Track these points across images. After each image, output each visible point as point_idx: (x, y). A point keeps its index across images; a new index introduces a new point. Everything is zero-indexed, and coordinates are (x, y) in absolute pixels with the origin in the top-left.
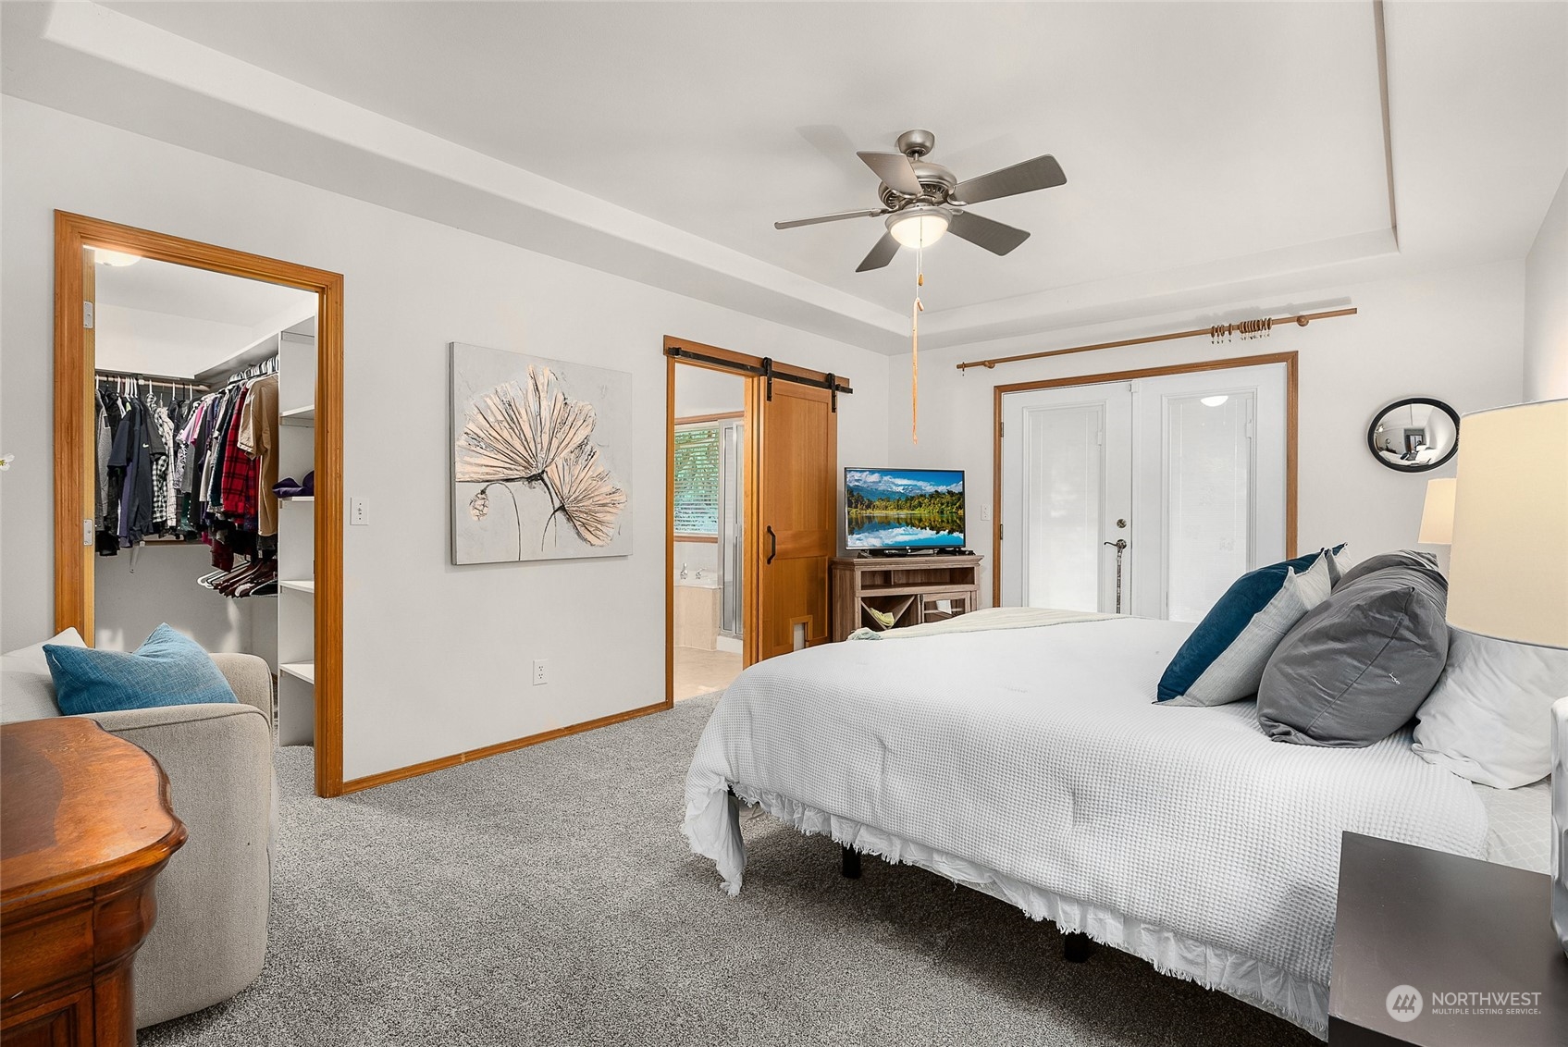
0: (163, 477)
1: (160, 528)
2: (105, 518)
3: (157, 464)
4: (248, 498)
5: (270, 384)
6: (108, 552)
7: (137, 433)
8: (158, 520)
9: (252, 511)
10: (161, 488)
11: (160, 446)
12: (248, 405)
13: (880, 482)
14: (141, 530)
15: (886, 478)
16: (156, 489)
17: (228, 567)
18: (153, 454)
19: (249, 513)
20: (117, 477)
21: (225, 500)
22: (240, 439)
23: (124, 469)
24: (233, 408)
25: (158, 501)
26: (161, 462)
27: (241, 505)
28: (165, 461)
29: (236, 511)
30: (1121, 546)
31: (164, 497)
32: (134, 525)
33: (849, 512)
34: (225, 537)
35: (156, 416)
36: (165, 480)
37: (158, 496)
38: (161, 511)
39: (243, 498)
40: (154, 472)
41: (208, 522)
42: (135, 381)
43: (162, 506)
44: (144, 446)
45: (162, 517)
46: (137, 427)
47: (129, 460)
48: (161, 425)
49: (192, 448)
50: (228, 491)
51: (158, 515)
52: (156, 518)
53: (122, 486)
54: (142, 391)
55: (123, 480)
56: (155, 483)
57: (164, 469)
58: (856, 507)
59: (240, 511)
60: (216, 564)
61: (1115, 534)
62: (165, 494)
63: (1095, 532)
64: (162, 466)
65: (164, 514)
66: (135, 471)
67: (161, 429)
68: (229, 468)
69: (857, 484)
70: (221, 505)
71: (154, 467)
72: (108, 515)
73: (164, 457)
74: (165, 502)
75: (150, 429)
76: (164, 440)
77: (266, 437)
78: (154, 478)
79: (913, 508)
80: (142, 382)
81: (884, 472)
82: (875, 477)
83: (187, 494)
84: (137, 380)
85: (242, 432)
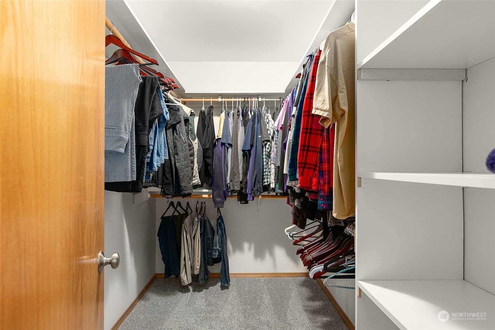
0: (269, 156)
1: (266, 188)
2: (241, 182)
3: (265, 148)
4: (321, 173)
5: (345, 34)
6: (244, 202)
7: (256, 129)
8: (266, 184)
9: (326, 188)
10: (268, 163)
11: (267, 136)
12: (323, 62)
14: (258, 190)
16: (265, 163)
17: (302, 226)
18: (263, 142)
19: (323, 190)
20: (247, 156)
21: (301, 174)
22: (316, 103)
23: (250, 151)
24: (307, 80)
25: (266, 172)
26: (267, 146)
27: (315, 180)
28: (269, 145)
29: (311, 188)
31: (269, 169)
32: (254, 187)
34: (301, 203)
35: (266, 117)
36: (270, 157)
37: (266, 168)
38: (267, 178)
39: (317, 173)
40: (264, 153)
41: (289, 191)
42: (257, 99)
43: (268, 175)
44: (259, 137)
45: (267, 182)
46: (256, 126)
47: (252, 146)
48: (268, 123)
49: (281, 132)
50: (304, 166)
51: (266, 180)
52: (265, 182)
53: (249, 162)
54: (260, 104)
55: (250, 158)
56: (264, 160)
57: (269, 150)
59: (314, 188)
60: (295, 223)
62: (270, 166)
64: (268, 149)
65: (269, 180)
66: (255, 152)
67: (268, 125)
68: (304, 140)
70: (297, 179)
71: (264, 150)
72: (243, 180)
73: (269, 143)
74: (270, 172)
75: (262, 126)
76: (269, 132)
77: (343, 98)
78: (264, 157)
80: (260, 99)
83: (279, 167)
84: (258, 98)
85: (317, 95)
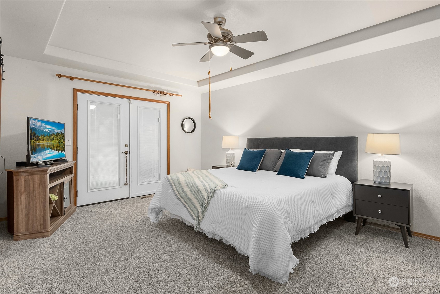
13: (41, 126)
15: (43, 124)
30: (126, 153)
33: (31, 142)
58: (33, 140)
61: (124, 149)
63: (117, 148)
69: (33, 126)
79: (51, 140)
81: (43, 121)
82: (39, 124)
